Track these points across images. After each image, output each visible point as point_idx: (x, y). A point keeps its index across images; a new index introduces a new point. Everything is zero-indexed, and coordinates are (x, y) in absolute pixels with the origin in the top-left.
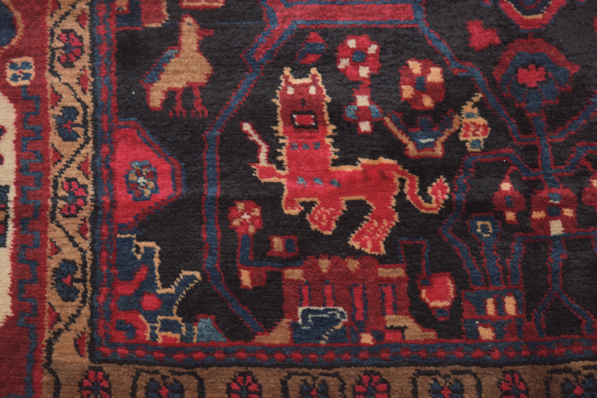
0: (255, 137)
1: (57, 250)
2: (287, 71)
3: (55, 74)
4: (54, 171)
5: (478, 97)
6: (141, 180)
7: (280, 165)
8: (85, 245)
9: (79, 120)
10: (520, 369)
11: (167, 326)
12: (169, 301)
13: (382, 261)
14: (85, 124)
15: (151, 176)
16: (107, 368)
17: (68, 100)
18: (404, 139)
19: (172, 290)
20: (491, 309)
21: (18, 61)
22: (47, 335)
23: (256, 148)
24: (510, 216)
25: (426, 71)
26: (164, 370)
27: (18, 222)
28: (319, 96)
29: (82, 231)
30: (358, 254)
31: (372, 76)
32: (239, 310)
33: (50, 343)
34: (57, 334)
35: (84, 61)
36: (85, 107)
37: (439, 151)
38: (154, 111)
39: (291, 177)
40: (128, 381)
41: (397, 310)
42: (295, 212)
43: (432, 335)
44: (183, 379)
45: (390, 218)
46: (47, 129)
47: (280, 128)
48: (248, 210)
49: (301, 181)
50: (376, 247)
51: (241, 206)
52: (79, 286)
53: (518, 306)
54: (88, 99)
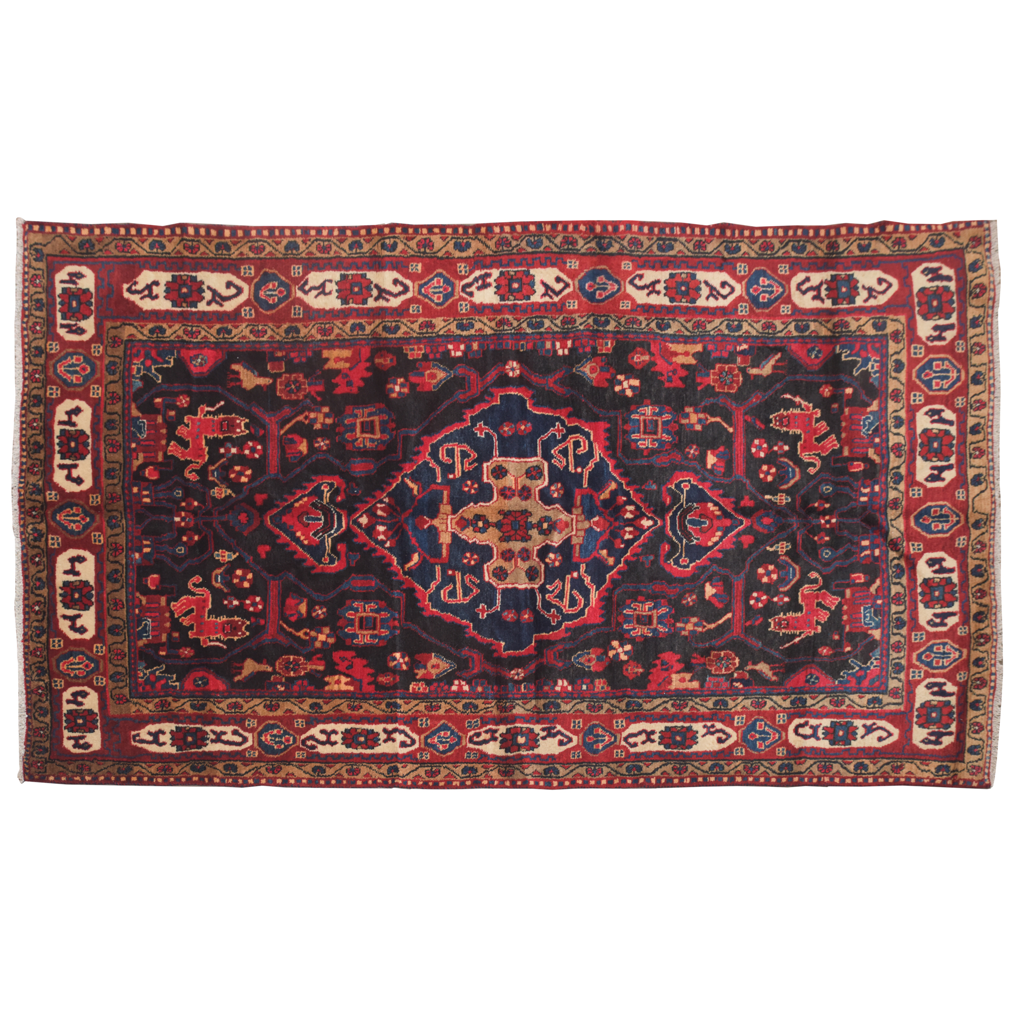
0: (218, 406)
1: (170, 327)
2: (247, 420)
3: (246, 327)
4: (203, 326)
5: (234, 495)
6: (199, 360)
7: (205, 415)
8: (172, 338)
9: (226, 336)
10: (122, 502)
11: (139, 370)
12: (148, 369)
13: (165, 454)
14: (224, 338)
15: (201, 364)
16: (122, 346)
17: (234, 332)
18: (217, 465)
19: (153, 371)
20: (145, 493)
21: (253, 311)
22: (136, 324)
23: (213, 406)
24: (183, 504)
25: (246, 476)
26: (121, 368)
27: (182, 312)
28: (235, 433)
29: (178, 337)
30: (168, 445)
31: (245, 455)
32: (145, 397)
33: (132, 325)
34: (136, 327)
35: (253, 338)
36: (232, 338)
37: (211, 478)
38: (230, 366)
39: (200, 420)
40: (117, 354)
41: (145, 457)
42: (186, 421)
43: (135, 469)
44: (118, 375)
45: (182, 457)
46: (222, 323)
47: (222, 416)
48: (186, 402)
49: (198, 423)
50: (170, 451)
51: (188, 399)
52: (155, 335)
53: (146, 503)
54: (235, 339)
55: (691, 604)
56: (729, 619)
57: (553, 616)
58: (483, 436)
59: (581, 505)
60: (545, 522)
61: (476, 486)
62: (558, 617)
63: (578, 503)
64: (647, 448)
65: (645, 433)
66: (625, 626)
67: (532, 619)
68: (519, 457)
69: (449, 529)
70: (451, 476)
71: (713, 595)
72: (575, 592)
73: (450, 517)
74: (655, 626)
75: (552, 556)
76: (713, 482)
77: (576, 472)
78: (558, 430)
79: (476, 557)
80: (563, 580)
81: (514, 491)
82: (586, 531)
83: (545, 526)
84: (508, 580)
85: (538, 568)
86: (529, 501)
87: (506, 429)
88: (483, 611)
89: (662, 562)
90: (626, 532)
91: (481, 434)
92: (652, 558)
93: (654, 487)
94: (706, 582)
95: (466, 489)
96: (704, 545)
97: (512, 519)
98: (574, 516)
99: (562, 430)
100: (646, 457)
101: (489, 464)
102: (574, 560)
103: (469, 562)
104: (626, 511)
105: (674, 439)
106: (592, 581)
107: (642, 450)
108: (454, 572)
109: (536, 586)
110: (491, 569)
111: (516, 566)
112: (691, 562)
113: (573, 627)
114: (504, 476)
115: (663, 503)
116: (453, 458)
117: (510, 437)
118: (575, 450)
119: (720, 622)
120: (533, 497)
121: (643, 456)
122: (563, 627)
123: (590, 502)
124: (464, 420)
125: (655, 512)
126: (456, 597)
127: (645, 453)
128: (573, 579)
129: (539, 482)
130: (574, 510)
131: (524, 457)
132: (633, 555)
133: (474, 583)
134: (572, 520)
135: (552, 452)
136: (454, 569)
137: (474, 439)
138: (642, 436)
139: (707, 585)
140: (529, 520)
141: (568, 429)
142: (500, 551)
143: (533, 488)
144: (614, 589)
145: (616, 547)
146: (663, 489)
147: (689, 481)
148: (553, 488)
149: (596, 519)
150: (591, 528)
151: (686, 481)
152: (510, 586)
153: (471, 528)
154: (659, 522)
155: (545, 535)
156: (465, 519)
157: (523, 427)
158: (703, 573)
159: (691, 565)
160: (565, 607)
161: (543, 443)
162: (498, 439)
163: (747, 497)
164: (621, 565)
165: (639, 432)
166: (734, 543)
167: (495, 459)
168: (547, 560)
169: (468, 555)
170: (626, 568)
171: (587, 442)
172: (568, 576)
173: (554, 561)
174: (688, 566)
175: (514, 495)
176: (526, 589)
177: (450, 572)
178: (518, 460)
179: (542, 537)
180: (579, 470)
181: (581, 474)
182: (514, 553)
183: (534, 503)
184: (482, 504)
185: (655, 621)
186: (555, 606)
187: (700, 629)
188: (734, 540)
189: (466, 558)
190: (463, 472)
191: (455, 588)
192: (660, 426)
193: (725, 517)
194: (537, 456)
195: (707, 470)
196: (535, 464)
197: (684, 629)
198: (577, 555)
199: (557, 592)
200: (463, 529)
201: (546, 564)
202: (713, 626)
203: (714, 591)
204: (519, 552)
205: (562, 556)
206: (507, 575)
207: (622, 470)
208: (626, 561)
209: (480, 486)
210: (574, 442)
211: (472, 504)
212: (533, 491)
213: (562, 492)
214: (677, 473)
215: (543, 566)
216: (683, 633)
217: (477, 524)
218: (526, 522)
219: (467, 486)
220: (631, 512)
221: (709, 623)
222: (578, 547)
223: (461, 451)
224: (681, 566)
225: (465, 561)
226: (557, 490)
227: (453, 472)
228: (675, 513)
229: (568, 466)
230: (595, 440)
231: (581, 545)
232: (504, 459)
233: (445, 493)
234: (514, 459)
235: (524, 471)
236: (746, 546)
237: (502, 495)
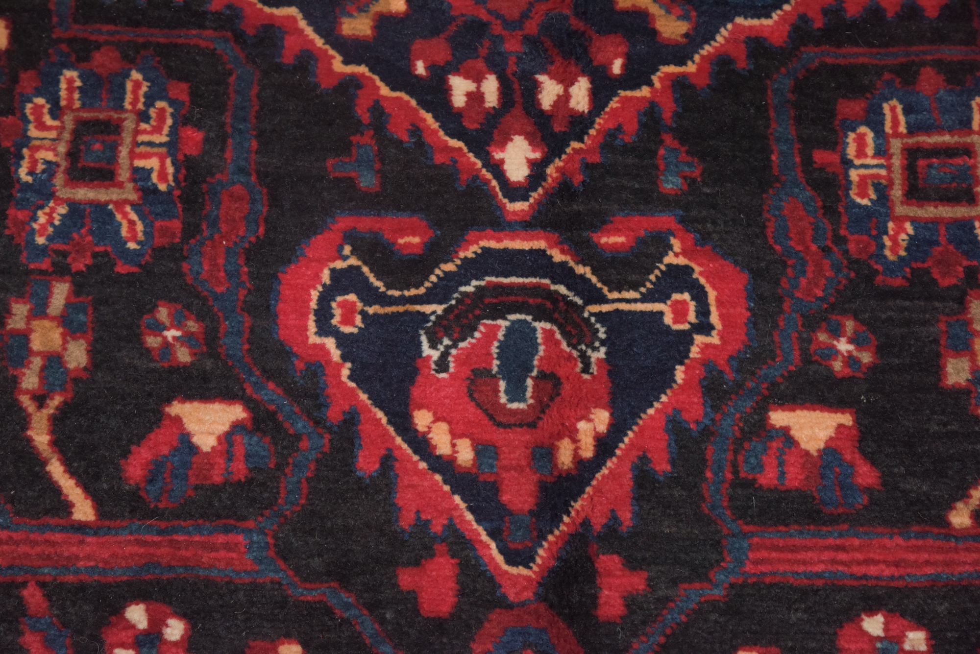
55: (152, 341)
56: (67, 507)
64: (847, 164)
65: (912, 154)
66: (69, 74)
71: (186, 438)
74: (64, 193)
76: (707, 433)
89: (343, 222)
90: (478, 79)
92: (368, 181)
93: (671, 184)
94: (249, 404)
96: (416, 392)
100: (807, 161)
104: (568, 82)
105: (891, 268)
107: (836, 144)
112: (343, 341)
115: (600, 222)
119: (56, 469)
121: (807, 145)
125: (565, 189)
127: (820, 156)
132: (378, 109)
138: (896, 145)
139: (237, 412)
144: (239, 37)
145: (417, 45)
146: (665, 220)
147: (704, 327)
151: (703, 311)
154: (520, 206)
158: (292, 392)
159: (330, 343)
163: (637, 582)
164: (338, 65)
165: (912, 130)
166: (423, 526)
170: (326, 84)
174: (325, 328)
185: (83, 194)
187: (30, 380)
188: (437, 527)
192: (946, 212)
193: (543, 488)
195: (762, 409)
197: (39, 312)
202: (41, 438)
203: (206, 441)
207: (742, 64)
208: (353, 83)
214: (740, 280)
216: (20, 310)
220: (564, 99)
221: (57, 422)
224: (325, 299)
228: (563, 274)
236: (406, 579)
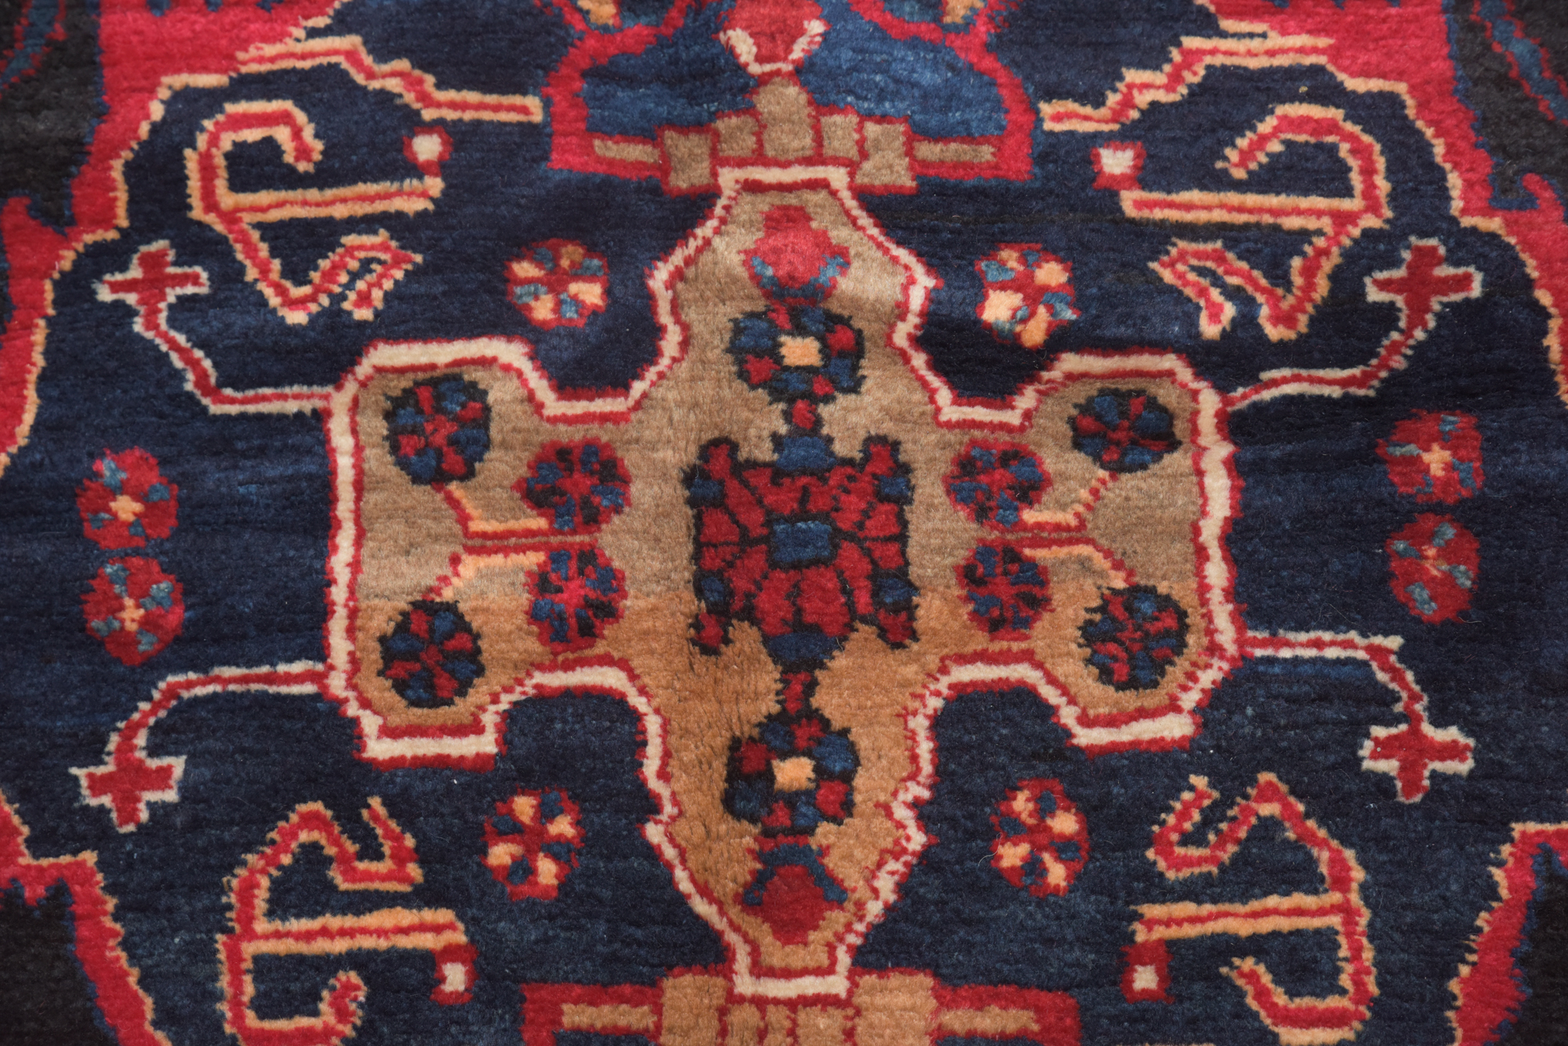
57: (1418, 287)
58: (178, 765)
59: (649, 134)
60: (774, 352)
61: (524, 806)
62: (1426, 257)
63: (636, 152)
67: (1452, 422)
68: (323, 527)
69: (837, 984)
70: (455, 977)
72: (1233, 160)
73: (745, 984)
75: (999, 308)
77: (440, 167)
78: (154, 283)
79: (1022, 804)
80: (1158, 236)
81: (556, 556)
82: (822, 104)
83: (800, 351)
84: (1181, 591)
85: (1081, 393)
86: (631, 459)
87: (131, 615)
88: (1413, 749)
91: (162, 778)
95: (547, 870)
97: (757, 560)
98: (728, 178)
99: (153, 263)
101: (370, 723)
102: (1021, 170)
103: (1062, 847)
106: (1152, 59)
108: (1146, 952)
109: (1209, 401)
110: (1103, 697)
111: (1075, 534)
113: (1485, 166)
114: (460, 624)
116: (330, 964)
117: (188, 586)
118: (291, 179)
120: (604, 434)
122: (1494, 224)
123: (630, 81)
124: (59, 892)
126: (1325, 940)
128: (1141, 178)
129: (500, 393)
130: (681, 181)
131: (329, 497)
133: (1212, 816)
134: (753, 187)
135: (297, 317)
136: (1126, 955)
137: (196, 825)
140: (765, 453)
141: (143, 227)
142: (980, 641)
143: (547, 433)
148: (543, 309)
149: (743, 44)
150: (801, 73)
152: (1217, 572)
153: (825, 833)
155: (856, 351)
156: (760, 879)
157: (126, 507)
160: (1342, 219)
161: (237, 376)
162: (203, 665)
167: (337, 684)
168: (1035, 333)
169: (1012, 855)
171: (231, 108)
172: (1129, 201)
173: (1034, 295)
175: (589, 557)
176: (1233, 465)
177: (1145, 978)
178: (345, 539)
179: (872, 371)
180: (427, 147)
181: (456, 135)
182: (984, 551)
183: (651, 426)
184: (651, 767)
186: (1347, 280)
189: (1034, 867)
190: (423, 896)
191: (1256, 946)
194: (321, 417)
196: (376, 426)
198: (986, 153)
199: (1239, 271)
200: (830, 891)
201: (1061, 340)
204: (981, 514)
205: (992, 245)
206: (1137, 592)
209: (524, 781)
210: (237, 184)
211: (654, 833)
212: (566, 434)
213: (570, 254)
215: (1071, 362)
217: (793, 799)
218: (777, 473)
219: (524, 869)
222: (929, 151)
223: (279, 907)
225: (1057, 873)
226: (556, 282)
227: (429, 963)
229: (395, 223)
230: (225, 60)
231: (918, 133)
232: (337, 626)
233: (576, 1016)
234: (340, 562)
235: (423, 496)
237: (588, 632)
